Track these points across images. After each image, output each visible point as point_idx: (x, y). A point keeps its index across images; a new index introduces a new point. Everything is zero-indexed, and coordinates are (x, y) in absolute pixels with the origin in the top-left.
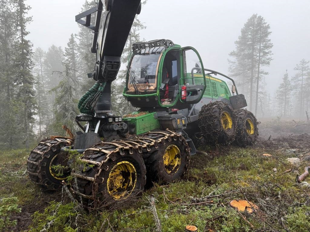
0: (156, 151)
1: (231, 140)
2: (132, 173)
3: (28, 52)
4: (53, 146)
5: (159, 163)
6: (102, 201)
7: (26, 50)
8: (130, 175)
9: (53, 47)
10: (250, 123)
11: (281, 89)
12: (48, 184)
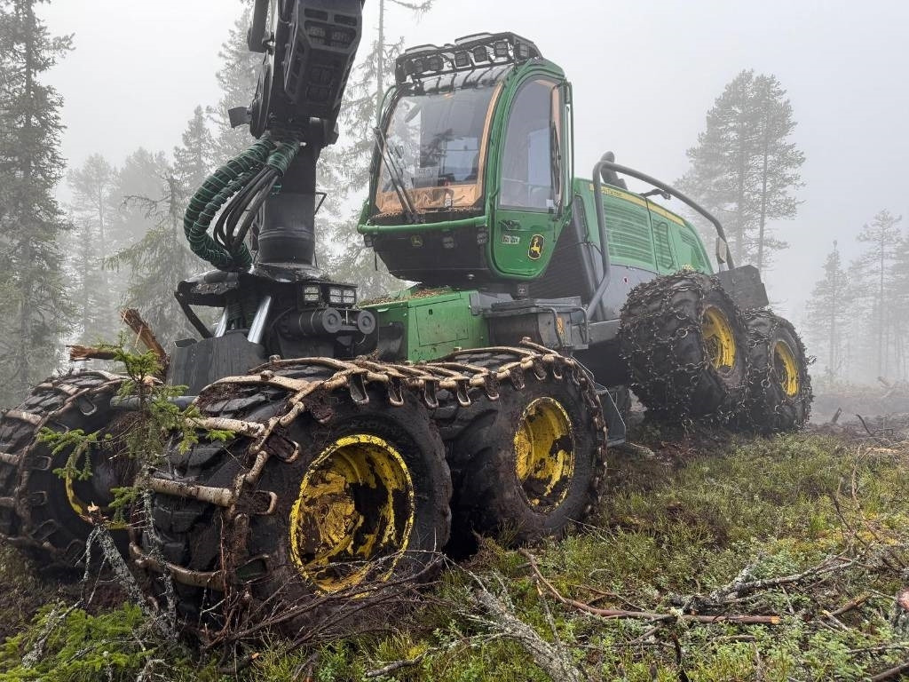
0: (489, 413)
1: (734, 406)
2: (396, 492)
3: (45, 124)
4: (83, 395)
5: (499, 459)
6: (264, 600)
7: (39, 118)
8: (387, 502)
9: (141, 154)
10: (783, 357)
11: (821, 298)
12: (53, 543)
